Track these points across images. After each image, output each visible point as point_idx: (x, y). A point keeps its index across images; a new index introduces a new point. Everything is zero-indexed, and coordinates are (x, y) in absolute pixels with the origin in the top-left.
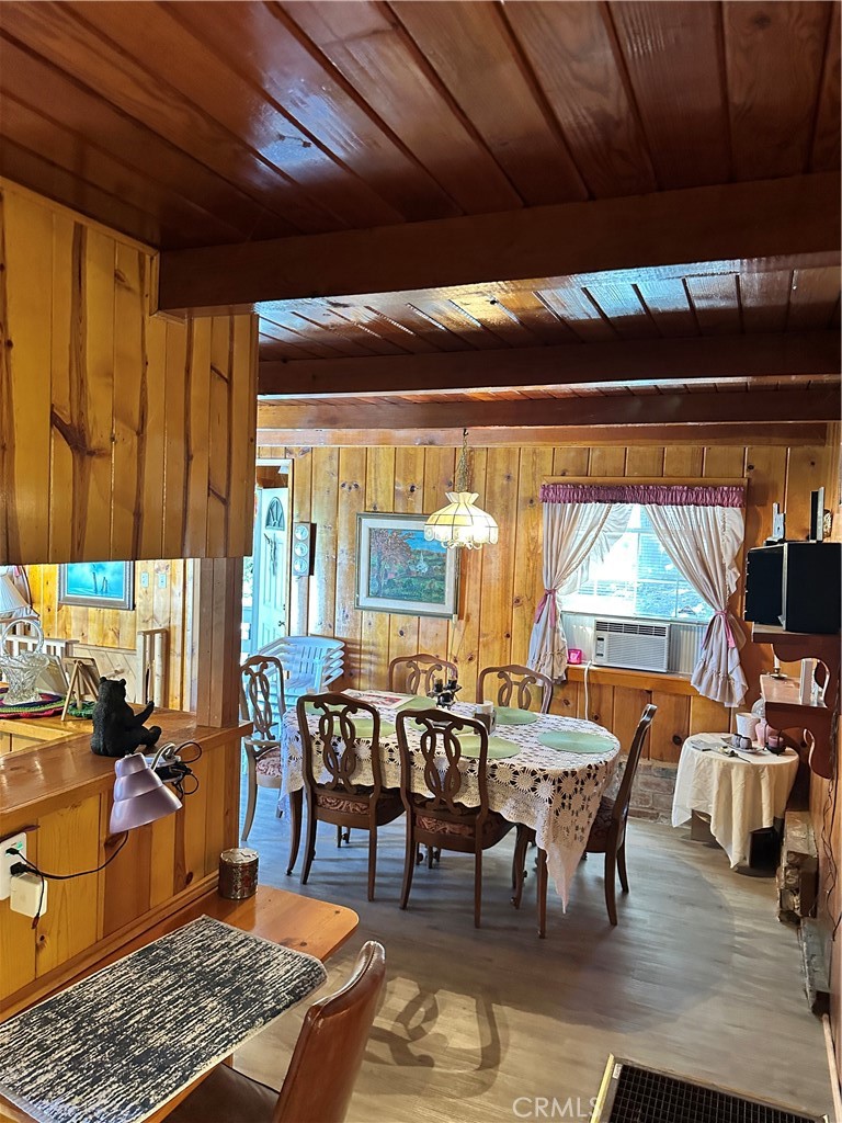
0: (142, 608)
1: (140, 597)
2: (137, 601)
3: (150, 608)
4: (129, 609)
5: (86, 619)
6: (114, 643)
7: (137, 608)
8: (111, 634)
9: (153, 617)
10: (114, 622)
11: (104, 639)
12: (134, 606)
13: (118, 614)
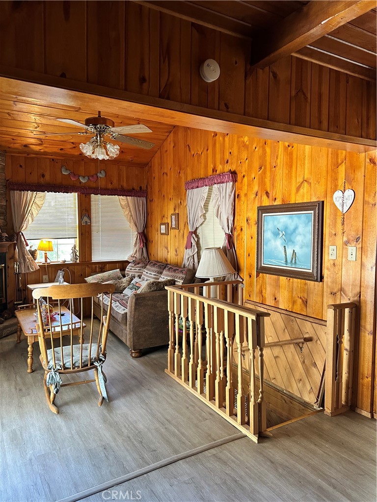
0: (329, 280)
1: (328, 269)
2: (326, 273)
3: (338, 280)
4: (317, 281)
5: (277, 285)
6: (302, 310)
7: (325, 279)
8: (300, 301)
9: (341, 290)
10: (303, 290)
11: (293, 305)
12: (322, 278)
13: (306, 284)
